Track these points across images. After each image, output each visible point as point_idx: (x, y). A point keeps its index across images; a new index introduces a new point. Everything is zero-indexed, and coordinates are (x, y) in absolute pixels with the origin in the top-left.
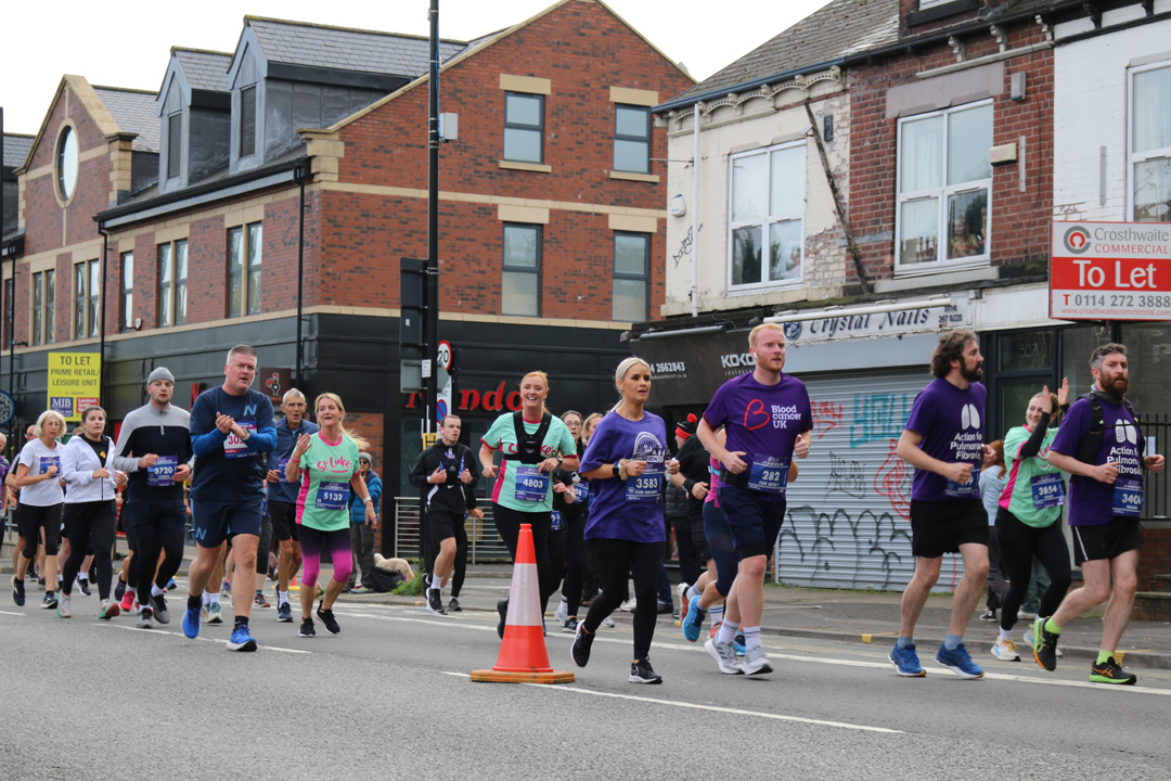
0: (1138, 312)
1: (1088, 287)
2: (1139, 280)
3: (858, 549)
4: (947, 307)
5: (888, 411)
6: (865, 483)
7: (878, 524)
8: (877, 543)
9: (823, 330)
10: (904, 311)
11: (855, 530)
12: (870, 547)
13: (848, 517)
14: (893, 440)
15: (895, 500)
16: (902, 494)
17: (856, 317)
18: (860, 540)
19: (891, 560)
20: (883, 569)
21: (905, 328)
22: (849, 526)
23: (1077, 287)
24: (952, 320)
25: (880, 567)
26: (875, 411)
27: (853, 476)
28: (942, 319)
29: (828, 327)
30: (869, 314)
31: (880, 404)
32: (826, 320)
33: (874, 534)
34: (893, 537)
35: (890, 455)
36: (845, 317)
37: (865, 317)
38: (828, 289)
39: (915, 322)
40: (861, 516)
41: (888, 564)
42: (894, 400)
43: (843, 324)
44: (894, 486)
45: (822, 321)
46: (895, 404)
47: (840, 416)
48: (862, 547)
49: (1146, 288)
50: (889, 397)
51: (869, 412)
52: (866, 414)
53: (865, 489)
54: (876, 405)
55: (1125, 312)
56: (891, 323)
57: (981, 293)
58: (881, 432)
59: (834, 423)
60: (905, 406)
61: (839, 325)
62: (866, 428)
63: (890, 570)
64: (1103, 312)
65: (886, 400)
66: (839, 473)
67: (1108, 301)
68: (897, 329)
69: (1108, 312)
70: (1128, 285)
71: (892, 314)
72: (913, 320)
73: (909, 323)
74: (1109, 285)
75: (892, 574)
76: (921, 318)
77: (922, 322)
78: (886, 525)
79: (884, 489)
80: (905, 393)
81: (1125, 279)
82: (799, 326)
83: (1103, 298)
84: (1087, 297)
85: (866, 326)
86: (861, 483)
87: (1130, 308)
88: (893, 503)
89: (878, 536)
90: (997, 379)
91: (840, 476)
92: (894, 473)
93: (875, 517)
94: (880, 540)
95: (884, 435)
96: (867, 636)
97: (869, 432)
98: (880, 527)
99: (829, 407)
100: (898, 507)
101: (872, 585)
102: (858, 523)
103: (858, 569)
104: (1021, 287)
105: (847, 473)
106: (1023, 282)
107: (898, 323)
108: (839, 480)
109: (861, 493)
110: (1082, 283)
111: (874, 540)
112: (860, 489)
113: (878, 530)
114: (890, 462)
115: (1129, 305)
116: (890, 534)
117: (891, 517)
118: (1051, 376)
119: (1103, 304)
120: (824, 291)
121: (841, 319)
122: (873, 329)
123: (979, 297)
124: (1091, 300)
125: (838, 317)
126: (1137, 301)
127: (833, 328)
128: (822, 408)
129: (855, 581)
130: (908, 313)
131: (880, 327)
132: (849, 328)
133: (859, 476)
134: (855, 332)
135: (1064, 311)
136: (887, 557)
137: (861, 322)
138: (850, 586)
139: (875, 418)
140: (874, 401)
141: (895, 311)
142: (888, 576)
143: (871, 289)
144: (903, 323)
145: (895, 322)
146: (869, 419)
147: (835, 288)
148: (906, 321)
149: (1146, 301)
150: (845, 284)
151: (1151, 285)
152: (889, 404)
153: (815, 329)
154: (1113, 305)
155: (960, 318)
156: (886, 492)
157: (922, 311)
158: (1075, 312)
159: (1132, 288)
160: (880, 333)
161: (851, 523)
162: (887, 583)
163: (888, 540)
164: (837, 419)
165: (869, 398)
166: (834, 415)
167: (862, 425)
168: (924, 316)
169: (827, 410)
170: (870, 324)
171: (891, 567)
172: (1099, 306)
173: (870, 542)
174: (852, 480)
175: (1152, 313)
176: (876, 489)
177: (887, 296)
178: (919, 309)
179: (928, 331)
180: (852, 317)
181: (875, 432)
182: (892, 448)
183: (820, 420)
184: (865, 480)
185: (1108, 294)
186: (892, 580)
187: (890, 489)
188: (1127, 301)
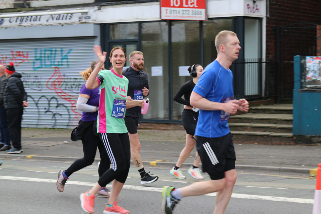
0: (191, 17)
1: (174, 7)
2: (191, 4)
3: (39, 112)
4: (83, 13)
5: (53, 55)
6: (42, 85)
7: (49, 101)
8: (48, 109)
9: (16, 22)
10: (60, 15)
11: (37, 104)
12: (46, 111)
13: (33, 98)
14: (56, 67)
15: (58, 92)
16: (62, 89)
17: (33, 17)
18: (40, 108)
19: (56, 116)
20: (52, 120)
21: (61, 21)
22: (33, 102)
23: (170, 6)
24: (85, 18)
25: (51, 118)
26: (46, 55)
27: (35, 82)
28: (80, 18)
29: (19, 20)
30: (41, 16)
31: (49, 52)
32: (18, 17)
33: (47, 105)
34: (57, 107)
35: (55, 73)
36: (28, 17)
37: (39, 17)
38: (5, 4)
39: (66, 19)
40: (40, 98)
41: (55, 117)
42: (56, 51)
43: (27, 19)
44: (57, 86)
45: (15, 18)
46: (57, 52)
47: (27, 57)
48: (41, 110)
49: (194, 7)
50: (54, 50)
51: (43, 55)
52: (41, 57)
53: (42, 87)
54: (47, 52)
55: (187, 17)
56: (53, 19)
57: (100, 8)
58: (49, 64)
59: (24, 60)
60: (62, 53)
61: (25, 20)
62: (41, 62)
63: (56, 120)
64: (179, 17)
65: (52, 51)
66: (27, 81)
67: (181, 12)
68: (55, 22)
69: (182, 17)
70: (187, 6)
71: (53, 16)
72: (64, 18)
73: (62, 19)
74: (181, 6)
75: (57, 121)
76: (68, 17)
77: (70, 19)
78: (53, 102)
79: (52, 87)
80: (62, 48)
81: (187, 4)
82: (2, 20)
83: (179, 11)
84: (173, 11)
85: (39, 20)
86: (39, 85)
87: (188, 15)
88: (57, 93)
89: (49, 106)
90: (109, 43)
91: (28, 82)
92: (57, 80)
93: (47, 98)
94: (50, 108)
95: (51, 65)
96: (153, 163)
97: (43, 64)
98: (50, 103)
99: (21, 53)
100: (60, 94)
101: (46, 126)
102: (38, 101)
103: (39, 119)
104: (122, 6)
105: (32, 80)
106: (123, 4)
107: (57, 19)
108: (28, 83)
109: (40, 89)
110: (172, 5)
111: (47, 108)
112: (39, 87)
113: (49, 104)
114: (55, 76)
115: (188, 14)
116: (56, 105)
117: (56, 99)
118: (137, 42)
119: (179, 13)
120: (3, 5)
121: (26, 17)
122: (43, 21)
123: (99, 9)
124: (175, 12)
125: (24, 16)
126: (191, 13)
127: (22, 20)
128: (18, 54)
129: (37, 125)
130: (62, 15)
131: (47, 21)
132: (30, 21)
133: (38, 82)
134: (32, 22)
135: (166, 16)
136: (54, 115)
137: (36, 18)
138: (35, 126)
139: (46, 58)
140: (45, 51)
141: (55, 15)
142: (55, 123)
143: (29, 5)
144: (59, 19)
145: (55, 19)
146: (43, 58)
147: (9, 4)
148: (61, 18)
149: (194, 12)
150: (14, 2)
151: (196, 6)
152: (53, 52)
153: (11, 21)
154: (183, 14)
155: (89, 18)
156: (53, 88)
157: (69, 15)
158: (169, 16)
159: (189, 7)
160: (47, 23)
161: (35, 101)
162: (55, 125)
163: (55, 108)
164: (25, 59)
165: (43, 50)
166: (24, 57)
167: (39, 61)
168: (71, 17)
169: (20, 55)
170: (41, 19)
171: (57, 119)
172: (178, 14)
173: (45, 109)
174: (35, 83)
175: (196, 17)
176: (48, 87)
177: (51, 8)
178: (68, 14)
179: (73, 23)
180: (32, 16)
181: (46, 64)
182: (56, 70)
183: (17, 58)
184: (42, 83)
185: (181, 9)
186: (57, 124)
187: (55, 87)
188: (187, 12)
